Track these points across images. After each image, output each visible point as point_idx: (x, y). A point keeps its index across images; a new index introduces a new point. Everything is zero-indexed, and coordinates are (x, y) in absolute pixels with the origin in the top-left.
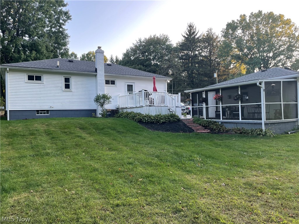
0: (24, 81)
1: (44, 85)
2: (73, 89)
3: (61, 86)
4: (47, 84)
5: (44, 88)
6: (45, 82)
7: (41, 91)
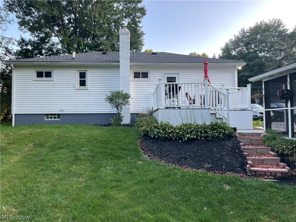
0: (31, 79)
1: (54, 83)
2: (89, 87)
3: (75, 83)
4: (57, 81)
5: (53, 86)
6: (55, 79)
7: (50, 90)
